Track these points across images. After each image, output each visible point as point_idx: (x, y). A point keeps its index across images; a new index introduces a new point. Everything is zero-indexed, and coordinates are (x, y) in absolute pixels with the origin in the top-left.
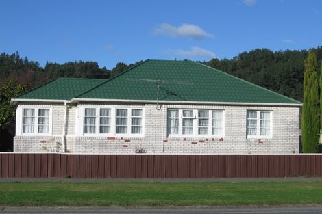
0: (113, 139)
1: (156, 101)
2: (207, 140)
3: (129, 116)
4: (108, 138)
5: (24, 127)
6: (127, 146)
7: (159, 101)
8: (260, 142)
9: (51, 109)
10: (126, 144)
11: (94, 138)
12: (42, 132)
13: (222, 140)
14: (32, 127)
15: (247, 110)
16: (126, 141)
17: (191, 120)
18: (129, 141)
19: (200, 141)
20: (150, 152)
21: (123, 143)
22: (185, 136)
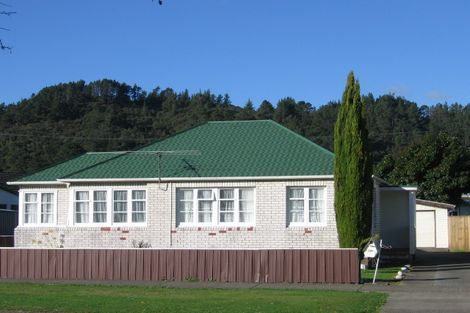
0: (108, 229)
1: (157, 179)
2: (230, 229)
3: (130, 200)
4: (103, 229)
5: (27, 216)
6: (124, 239)
7: (162, 179)
8: (307, 231)
9: (55, 194)
10: (124, 235)
11: (85, 229)
12: (47, 221)
13: (251, 229)
14: (35, 216)
15: (288, 187)
16: (124, 232)
17: (211, 202)
18: (127, 232)
19: (221, 232)
20: (155, 247)
21: (120, 234)
22: (201, 225)
